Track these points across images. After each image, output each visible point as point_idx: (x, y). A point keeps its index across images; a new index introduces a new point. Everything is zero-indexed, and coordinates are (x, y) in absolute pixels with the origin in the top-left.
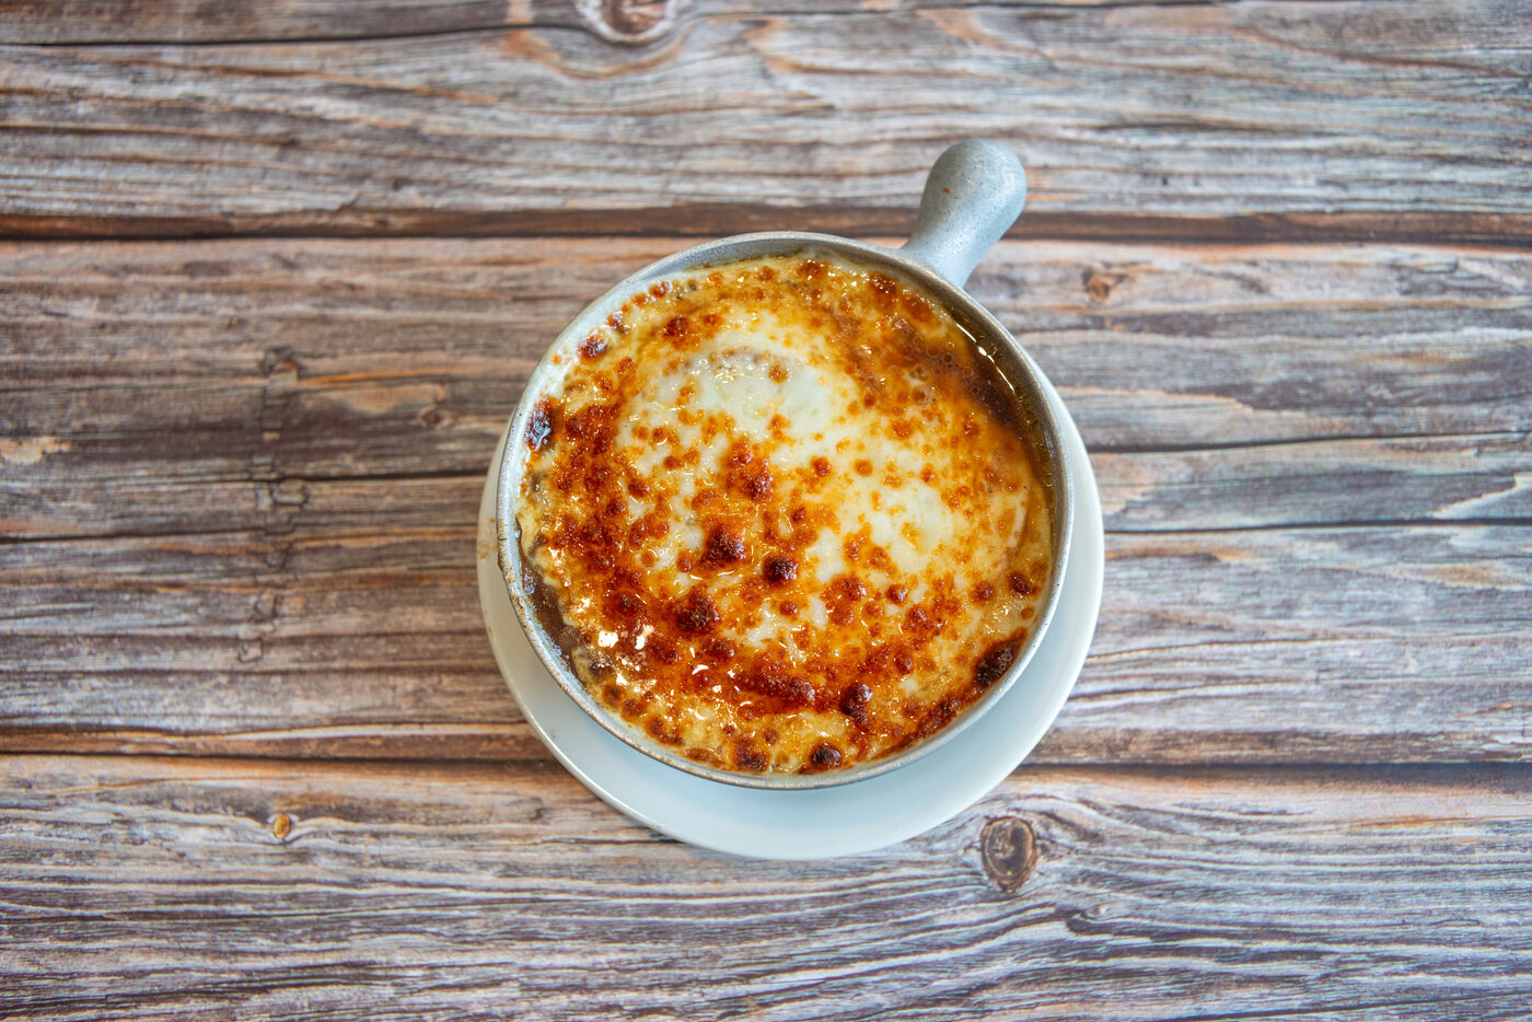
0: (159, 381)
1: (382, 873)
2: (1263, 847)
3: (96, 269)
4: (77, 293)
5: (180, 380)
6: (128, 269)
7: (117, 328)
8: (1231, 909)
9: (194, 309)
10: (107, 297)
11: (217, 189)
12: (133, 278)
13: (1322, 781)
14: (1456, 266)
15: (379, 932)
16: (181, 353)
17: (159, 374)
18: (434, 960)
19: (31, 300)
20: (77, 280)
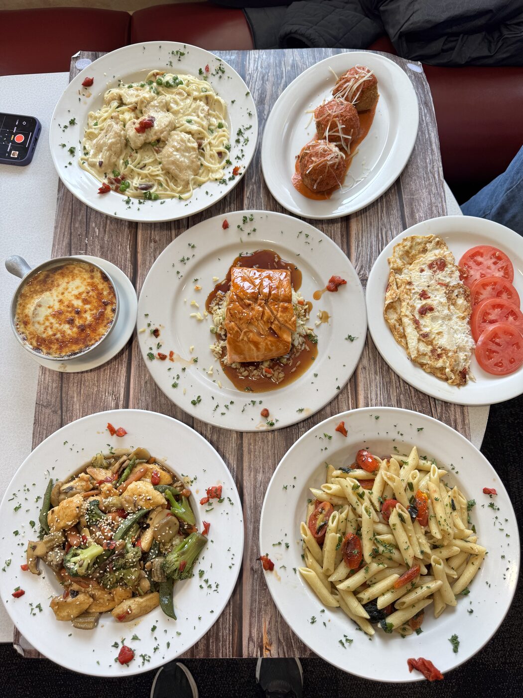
0: (276, 456)
1: (379, 399)
2: (362, 238)
3: (250, 475)
4: (255, 479)
5: (276, 452)
6: (250, 467)
7: (264, 468)
8: (374, 243)
9: (259, 450)
10: (256, 471)
11: (230, 448)
12: (252, 466)
13: (350, 227)
14: (248, 198)
15: (390, 398)
16: (270, 452)
17: (274, 457)
18: (395, 387)
19: (257, 490)
20: (252, 479)
